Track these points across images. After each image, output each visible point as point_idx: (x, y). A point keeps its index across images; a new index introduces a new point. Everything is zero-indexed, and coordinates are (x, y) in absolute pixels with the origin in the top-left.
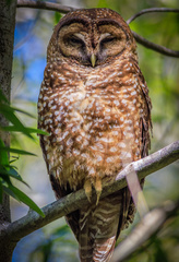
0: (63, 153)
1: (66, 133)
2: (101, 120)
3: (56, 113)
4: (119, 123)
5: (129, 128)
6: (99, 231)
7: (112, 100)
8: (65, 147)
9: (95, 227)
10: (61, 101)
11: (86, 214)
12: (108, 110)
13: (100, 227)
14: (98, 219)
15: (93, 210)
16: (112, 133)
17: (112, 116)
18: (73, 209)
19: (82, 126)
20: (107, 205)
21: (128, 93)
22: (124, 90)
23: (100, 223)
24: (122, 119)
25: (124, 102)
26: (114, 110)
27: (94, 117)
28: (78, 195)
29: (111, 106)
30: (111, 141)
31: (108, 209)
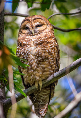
0: (28, 71)
1: (29, 64)
2: (41, 58)
3: (24, 56)
4: (48, 59)
5: (52, 61)
6: (41, 101)
7: (45, 50)
8: (29, 69)
9: (40, 100)
10: (25, 51)
11: (36, 95)
12: (44, 54)
13: (42, 100)
14: (41, 97)
15: (39, 93)
16: (46, 63)
17: (45, 56)
18: (31, 93)
19: (34, 60)
20: (45, 91)
21: (51, 46)
22: (49, 45)
23: (42, 98)
24: (49, 57)
25: (50, 50)
26: (46, 54)
27: (38, 57)
28: (33, 88)
29: (45, 52)
30: (45, 66)
31: (45, 92)
